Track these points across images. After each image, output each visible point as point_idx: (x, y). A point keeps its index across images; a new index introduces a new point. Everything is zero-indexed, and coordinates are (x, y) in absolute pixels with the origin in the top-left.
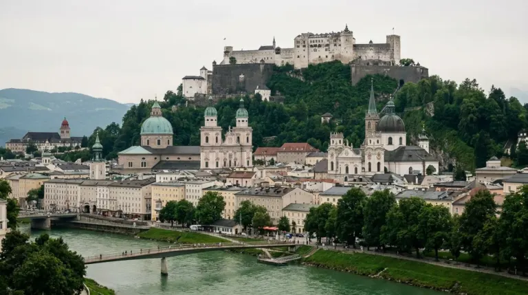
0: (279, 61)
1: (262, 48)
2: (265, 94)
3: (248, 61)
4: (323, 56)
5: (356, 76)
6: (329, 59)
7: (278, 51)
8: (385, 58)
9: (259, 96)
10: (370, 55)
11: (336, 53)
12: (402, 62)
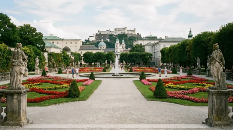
0: (111, 33)
1: (107, 31)
2: (109, 40)
3: (104, 33)
4: (121, 32)
5: (129, 36)
6: (122, 33)
7: (110, 31)
8: (133, 33)
9: (107, 41)
10: (130, 32)
11: (124, 32)
12: (137, 34)
